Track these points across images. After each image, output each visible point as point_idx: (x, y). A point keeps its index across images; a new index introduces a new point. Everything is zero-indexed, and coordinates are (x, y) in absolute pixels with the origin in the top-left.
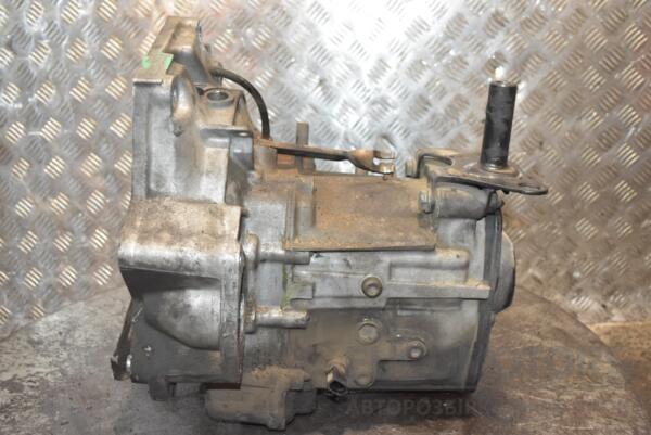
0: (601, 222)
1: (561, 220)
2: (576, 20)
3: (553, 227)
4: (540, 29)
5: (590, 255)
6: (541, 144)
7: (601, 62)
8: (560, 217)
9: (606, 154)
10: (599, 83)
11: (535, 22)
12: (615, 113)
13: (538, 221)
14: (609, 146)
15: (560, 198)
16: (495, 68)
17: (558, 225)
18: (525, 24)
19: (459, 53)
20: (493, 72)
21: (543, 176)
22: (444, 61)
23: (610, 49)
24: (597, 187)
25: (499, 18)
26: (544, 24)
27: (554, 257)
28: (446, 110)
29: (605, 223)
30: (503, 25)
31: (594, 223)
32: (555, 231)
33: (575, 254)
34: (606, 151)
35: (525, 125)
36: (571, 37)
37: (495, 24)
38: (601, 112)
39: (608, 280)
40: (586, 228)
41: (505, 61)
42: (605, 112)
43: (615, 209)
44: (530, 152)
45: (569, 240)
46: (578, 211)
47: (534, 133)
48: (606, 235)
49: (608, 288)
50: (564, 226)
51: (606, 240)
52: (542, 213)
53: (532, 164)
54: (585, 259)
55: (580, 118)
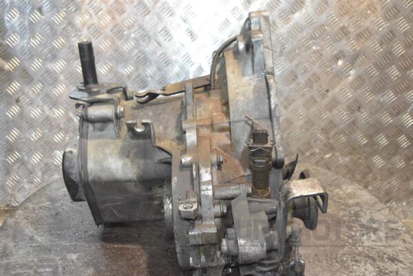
0: (388, 158)
1: (364, 155)
2: (389, 38)
3: (360, 158)
4: (367, 39)
5: (379, 177)
6: (359, 108)
7: (400, 63)
8: (364, 152)
9: (396, 118)
10: (397, 76)
11: (365, 35)
12: (404, 94)
13: (351, 154)
14: (398, 114)
15: (366, 141)
16: (338, 60)
17: (363, 157)
18: (359, 36)
19: (318, 48)
20: (337, 62)
21: (358, 127)
22: (308, 52)
23: (407, 57)
24: (388, 137)
25: (344, 30)
26: (370, 37)
27: (358, 176)
28: (306, 82)
29: (390, 159)
30: (346, 35)
31: (383, 158)
32: (360, 161)
33: (370, 176)
34: (396, 116)
35: (351, 96)
36: (384, 46)
37: (342, 33)
38: (396, 93)
39: (388, 193)
40: (378, 161)
41: (344, 56)
42: (399, 93)
43: (397, 151)
44: (352, 112)
45: (368, 167)
46: (375, 150)
47: (356, 101)
48: (389, 166)
49: (387, 198)
50: (366, 158)
51: (389, 170)
52: (354, 149)
53: (352, 119)
54: (375, 180)
55: (384, 96)
